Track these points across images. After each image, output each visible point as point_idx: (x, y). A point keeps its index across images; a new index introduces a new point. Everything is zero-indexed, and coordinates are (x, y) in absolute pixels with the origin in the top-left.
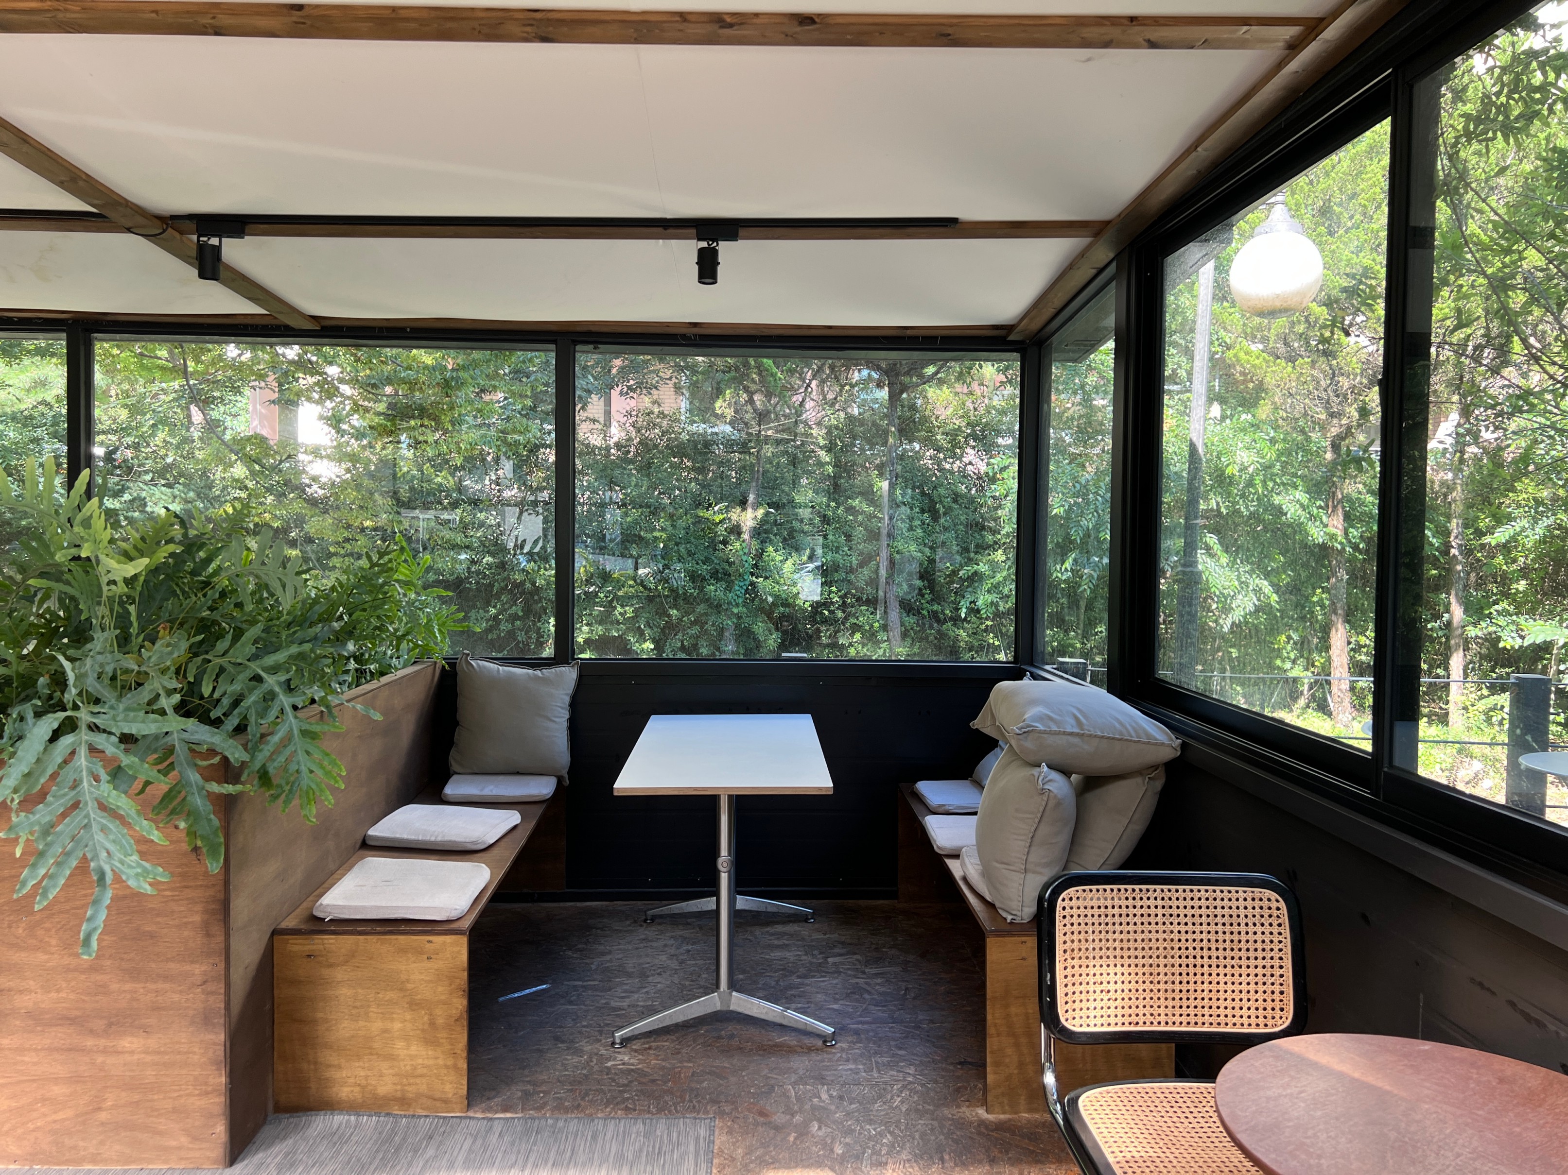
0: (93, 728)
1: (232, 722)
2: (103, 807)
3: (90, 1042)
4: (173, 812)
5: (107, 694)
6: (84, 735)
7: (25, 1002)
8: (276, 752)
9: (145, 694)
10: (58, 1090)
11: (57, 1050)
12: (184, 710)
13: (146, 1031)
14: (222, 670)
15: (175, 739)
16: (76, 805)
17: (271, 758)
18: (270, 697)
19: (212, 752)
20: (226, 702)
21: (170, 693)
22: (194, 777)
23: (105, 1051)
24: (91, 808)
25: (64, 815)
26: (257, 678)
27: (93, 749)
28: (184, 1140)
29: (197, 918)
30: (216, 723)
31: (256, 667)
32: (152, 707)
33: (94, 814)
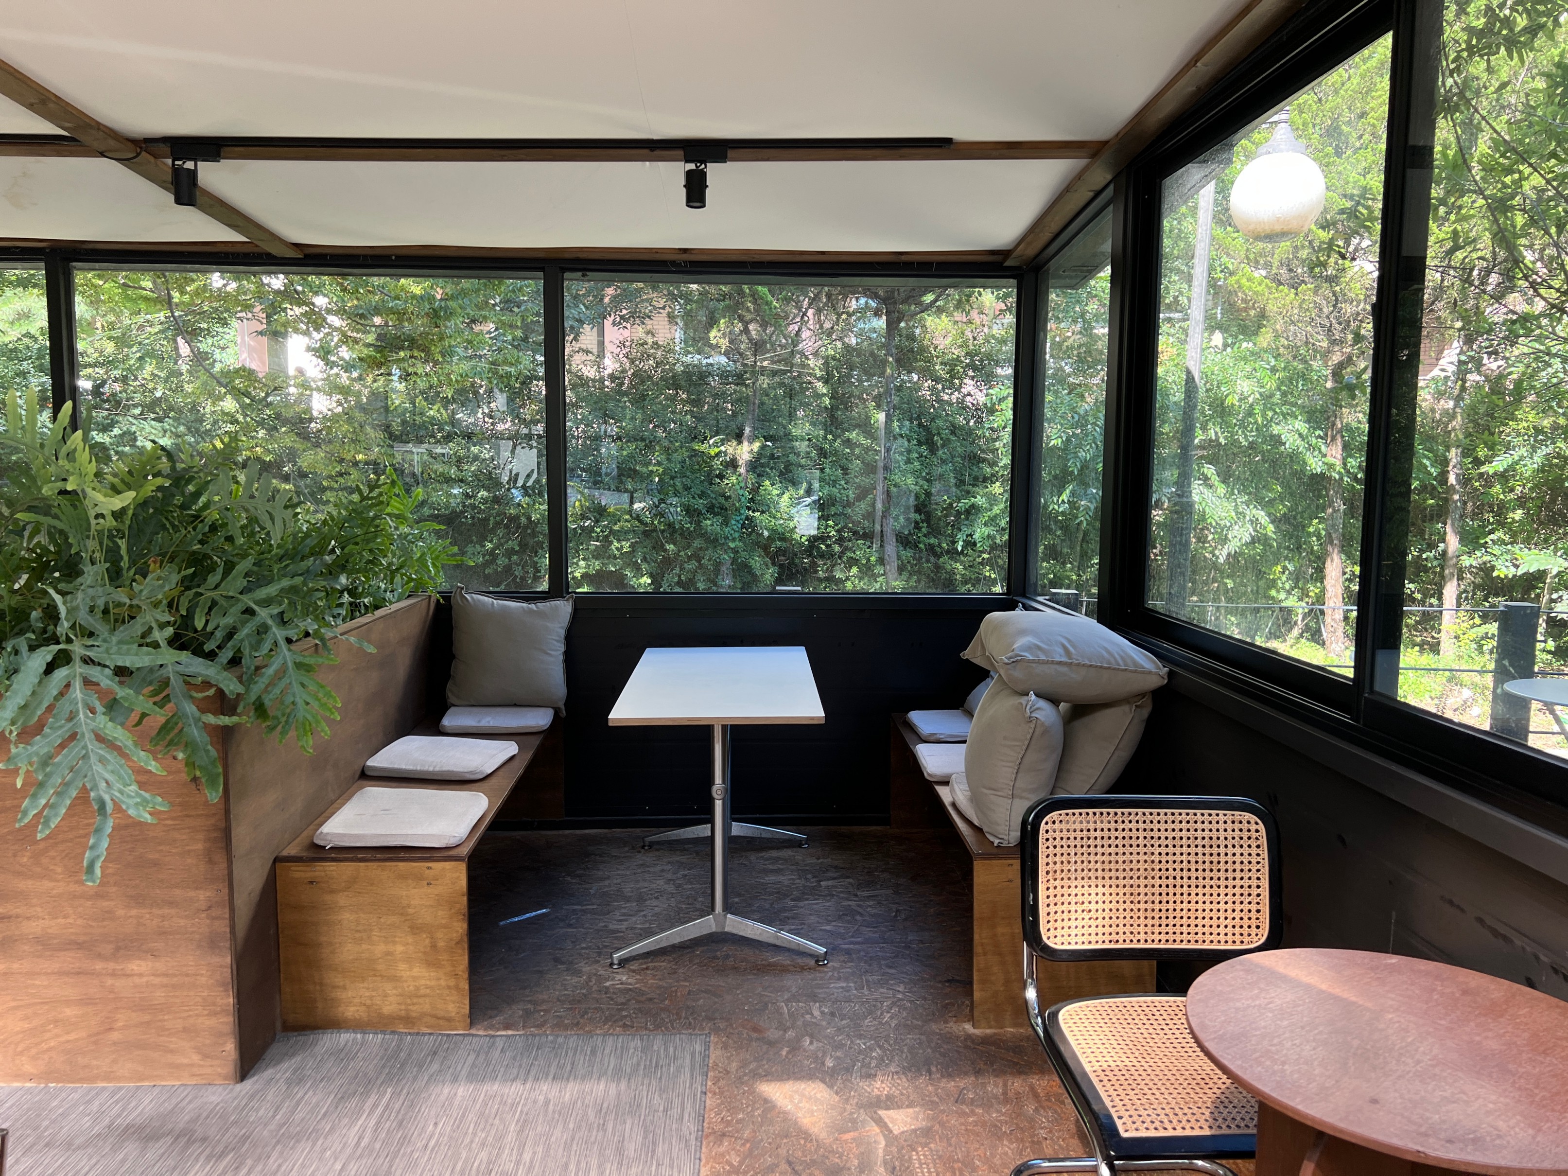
0: (87, 661)
1: (226, 655)
2: (100, 738)
3: (99, 966)
4: (170, 743)
5: (100, 627)
6: (79, 668)
7: (34, 928)
8: (271, 684)
9: (137, 627)
10: (69, 1013)
11: (67, 974)
12: (177, 642)
13: (154, 955)
14: (214, 603)
15: (169, 672)
16: (73, 737)
17: (266, 690)
18: (262, 630)
19: (207, 684)
20: (219, 635)
21: (162, 626)
22: (190, 709)
23: (113, 974)
24: (89, 738)
25: (62, 746)
26: (249, 612)
27: (87, 682)
28: (196, 1058)
29: (199, 846)
30: (211, 656)
31: (247, 600)
32: (145, 641)
33: (92, 745)
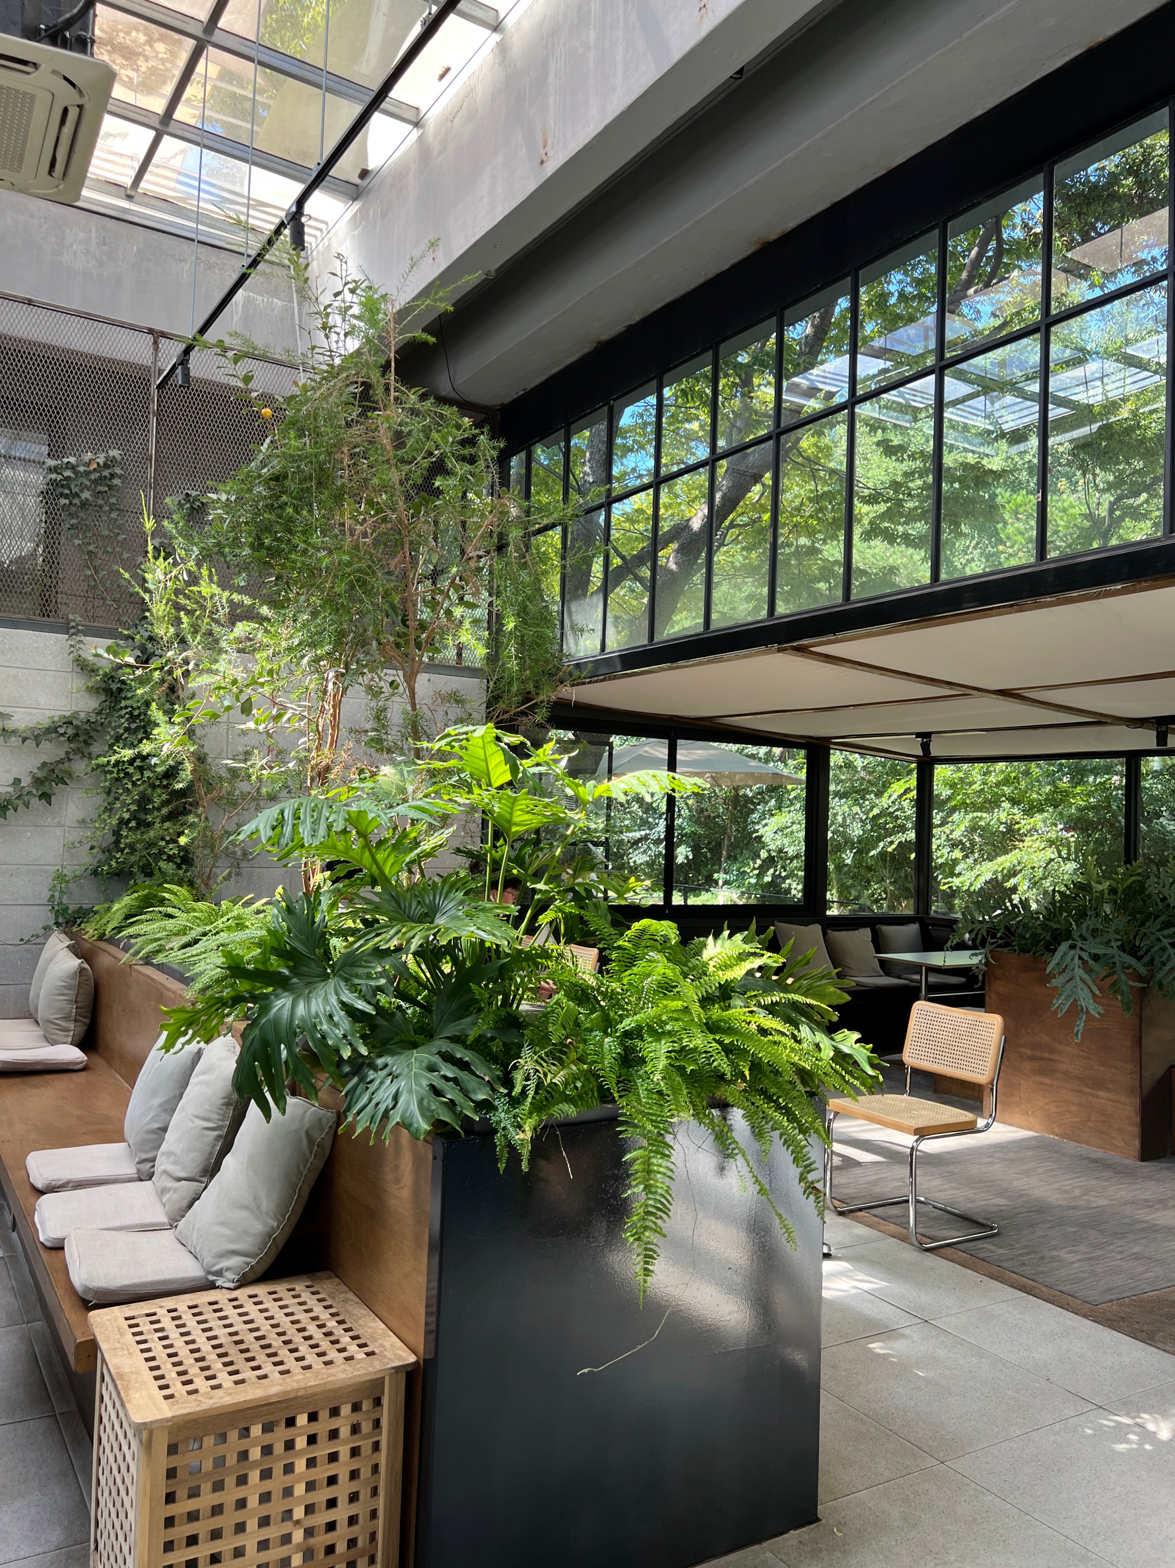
0: (1081, 949)
1: (1147, 959)
2: (1081, 979)
3: (1087, 1090)
4: (1115, 991)
5: (1090, 937)
6: (1078, 951)
7: (1063, 1067)
8: (1167, 974)
9: (1105, 939)
10: (1074, 1108)
11: (1073, 1090)
12: (1122, 948)
13: (1108, 1090)
14: (1145, 934)
15: (1116, 959)
16: (1071, 979)
17: (1164, 977)
18: (1163, 949)
19: (1129, 967)
20: (1145, 949)
21: (1117, 940)
22: (1123, 977)
23: (1092, 1095)
24: (1078, 979)
25: (1068, 982)
26: (1159, 940)
27: (1080, 958)
28: (1122, 1144)
29: (1128, 1043)
30: (1139, 959)
31: (1159, 935)
32: (1108, 943)
33: (1079, 982)
